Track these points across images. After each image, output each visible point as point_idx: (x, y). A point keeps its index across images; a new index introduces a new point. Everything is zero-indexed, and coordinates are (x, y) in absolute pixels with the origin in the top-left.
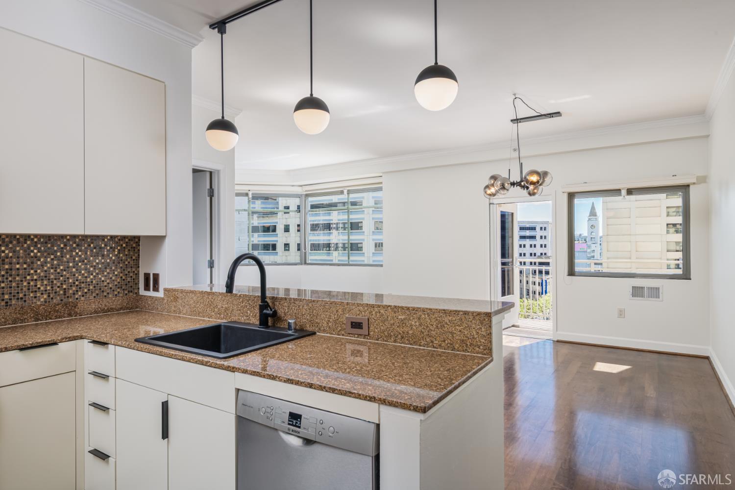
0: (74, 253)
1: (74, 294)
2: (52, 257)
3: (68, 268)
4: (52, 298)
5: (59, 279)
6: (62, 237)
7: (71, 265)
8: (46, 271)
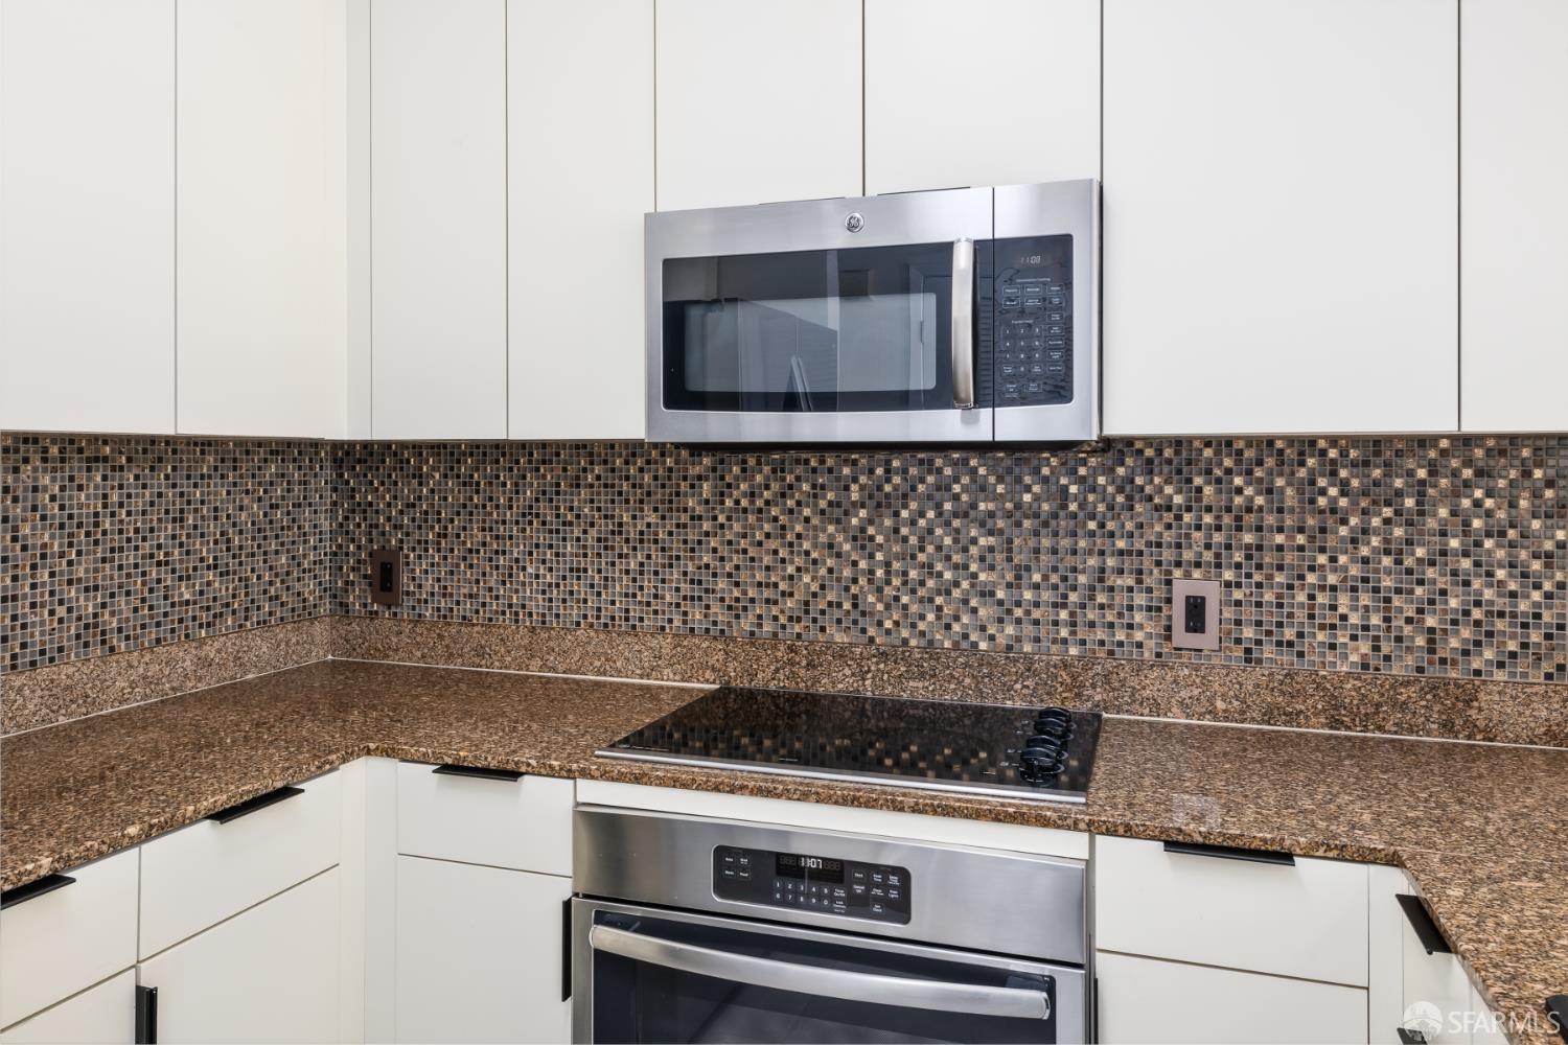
0: (1466, 503)
1: (1466, 653)
2: (1388, 512)
3: (1444, 553)
4: (1387, 658)
5: (1411, 592)
6: (1423, 441)
7: (1454, 543)
8: (1365, 561)
